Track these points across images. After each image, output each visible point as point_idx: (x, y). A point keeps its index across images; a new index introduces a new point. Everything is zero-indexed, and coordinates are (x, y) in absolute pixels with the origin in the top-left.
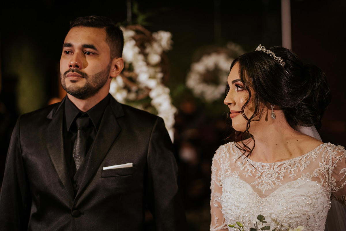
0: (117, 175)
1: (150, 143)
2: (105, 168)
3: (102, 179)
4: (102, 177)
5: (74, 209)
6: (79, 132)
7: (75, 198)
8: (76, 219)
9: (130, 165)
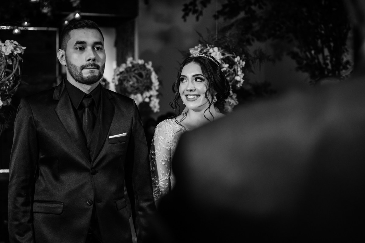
0: (118, 142)
1: (133, 118)
2: (110, 137)
3: (110, 145)
4: (109, 144)
5: (92, 169)
6: (86, 109)
7: (92, 161)
8: (94, 176)
9: (125, 134)
